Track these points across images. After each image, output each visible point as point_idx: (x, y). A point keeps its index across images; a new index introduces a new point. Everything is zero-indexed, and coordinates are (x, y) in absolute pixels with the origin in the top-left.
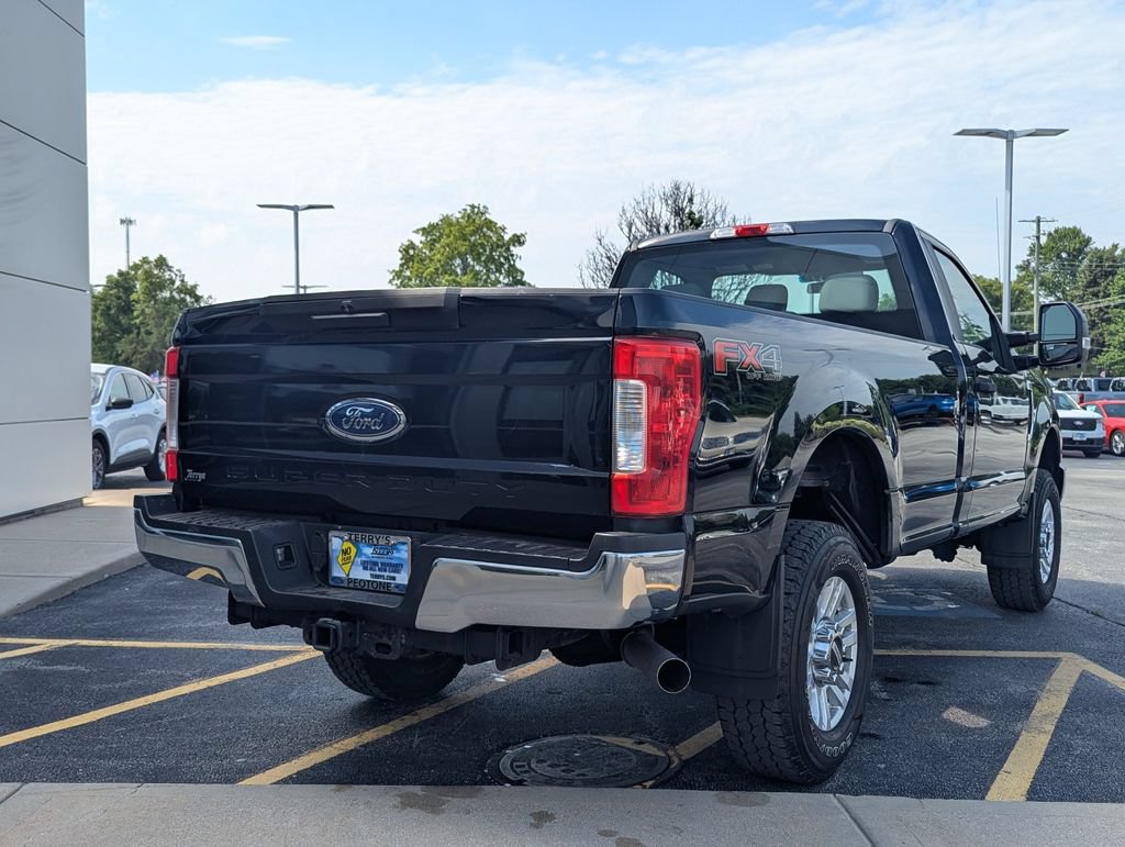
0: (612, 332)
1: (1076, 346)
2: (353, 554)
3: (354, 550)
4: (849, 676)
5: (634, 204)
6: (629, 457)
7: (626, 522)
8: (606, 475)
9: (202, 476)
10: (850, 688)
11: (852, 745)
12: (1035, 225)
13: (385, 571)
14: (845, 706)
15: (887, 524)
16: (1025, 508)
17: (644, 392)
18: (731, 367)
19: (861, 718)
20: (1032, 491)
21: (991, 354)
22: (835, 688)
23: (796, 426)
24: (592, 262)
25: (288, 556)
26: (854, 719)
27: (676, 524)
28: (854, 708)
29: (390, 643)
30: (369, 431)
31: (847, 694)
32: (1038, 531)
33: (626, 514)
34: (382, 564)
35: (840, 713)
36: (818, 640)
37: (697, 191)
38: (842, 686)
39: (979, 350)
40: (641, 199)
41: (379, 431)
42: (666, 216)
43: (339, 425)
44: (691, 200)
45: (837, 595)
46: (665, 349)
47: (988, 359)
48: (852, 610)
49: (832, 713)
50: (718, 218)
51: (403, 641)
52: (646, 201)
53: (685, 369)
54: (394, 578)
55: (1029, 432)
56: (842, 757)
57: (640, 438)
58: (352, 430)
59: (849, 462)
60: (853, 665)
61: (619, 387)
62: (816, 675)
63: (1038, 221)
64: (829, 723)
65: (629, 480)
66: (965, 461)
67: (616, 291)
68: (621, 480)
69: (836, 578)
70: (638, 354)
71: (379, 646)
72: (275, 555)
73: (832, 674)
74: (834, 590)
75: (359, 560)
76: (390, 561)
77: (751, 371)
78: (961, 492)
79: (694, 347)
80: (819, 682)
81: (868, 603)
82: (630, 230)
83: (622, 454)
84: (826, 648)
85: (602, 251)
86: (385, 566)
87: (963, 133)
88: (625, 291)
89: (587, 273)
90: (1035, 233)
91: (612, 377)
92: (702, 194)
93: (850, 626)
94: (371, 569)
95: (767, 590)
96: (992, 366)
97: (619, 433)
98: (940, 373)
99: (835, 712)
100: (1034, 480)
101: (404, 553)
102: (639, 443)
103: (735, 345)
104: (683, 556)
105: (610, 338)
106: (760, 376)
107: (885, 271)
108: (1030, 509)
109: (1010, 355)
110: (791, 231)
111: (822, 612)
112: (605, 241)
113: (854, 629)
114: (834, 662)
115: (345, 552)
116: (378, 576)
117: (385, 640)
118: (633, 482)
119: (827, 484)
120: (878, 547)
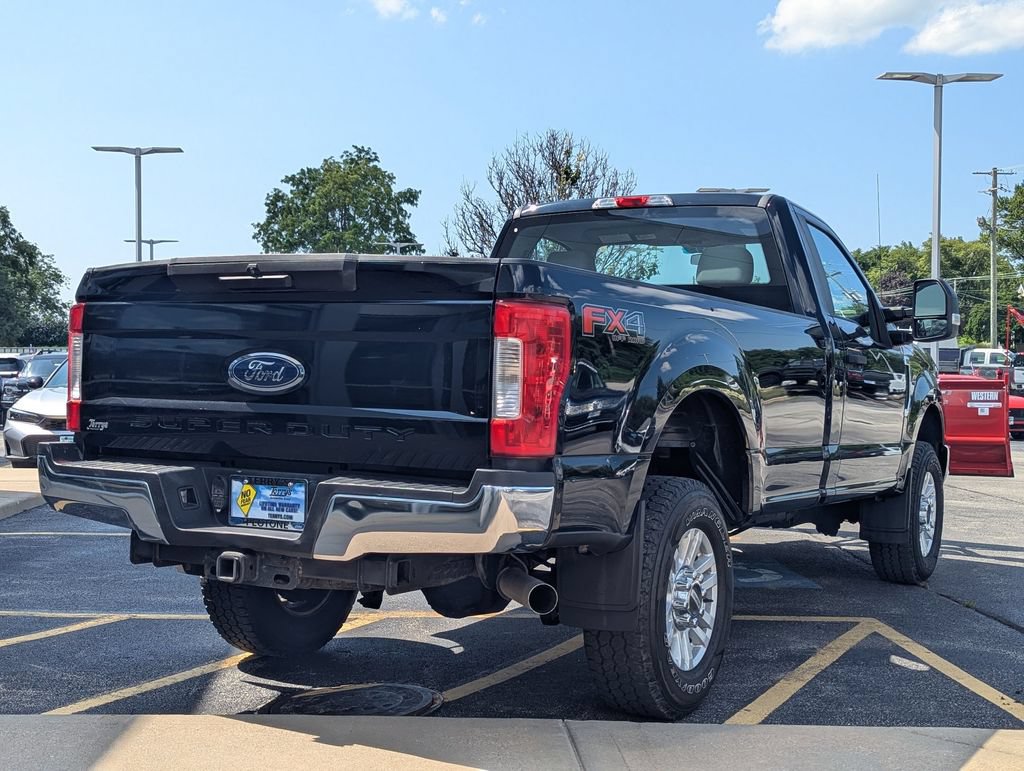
0: (492, 296)
1: (945, 321)
2: (252, 497)
3: (253, 492)
4: (710, 615)
5: (506, 155)
6: (507, 404)
7: (502, 461)
8: (486, 420)
9: (105, 425)
10: (712, 626)
11: (713, 680)
12: (991, 178)
13: (283, 510)
14: (707, 644)
15: (748, 484)
16: (901, 484)
17: (521, 349)
18: (598, 329)
19: (722, 653)
20: (909, 466)
21: (868, 330)
22: (698, 630)
23: (659, 389)
24: (461, 218)
25: (191, 498)
26: (716, 655)
27: (547, 465)
28: (715, 645)
29: (288, 574)
30: (269, 383)
31: (709, 632)
32: (917, 507)
33: (503, 455)
34: (280, 504)
35: (703, 650)
36: (678, 589)
37: (576, 141)
38: (703, 626)
39: (856, 326)
40: (514, 149)
41: (279, 383)
42: (541, 168)
43: (241, 377)
44: (568, 153)
45: (695, 544)
46: (538, 312)
47: (864, 335)
48: (711, 555)
49: (694, 652)
50: (599, 173)
51: (300, 572)
52: (520, 152)
53: (556, 330)
54: (291, 517)
55: (906, 407)
56: (705, 692)
57: (516, 388)
58: (253, 382)
59: (714, 424)
60: (714, 606)
61: (499, 345)
62: (678, 620)
63: (995, 173)
64: (691, 661)
65: (507, 425)
66: (833, 431)
67: (496, 260)
68: (500, 426)
69: (692, 530)
70: (516, 315)
71: (278, 577)
72: (179, 495)
73: (692, 618)
74: (693, 540)
75: (258, 501)
76: (287, 502)
77: (616, 334)
78: (828, 460)
79: (564, 311)
80: (680, 627)
81: (726, 547)
82: (501, 184)
83: (500, 402)
84: (685, 596)
85: (471, 207)
86: (282, 507)
87: (889, 77)
88: (505, 260)
89: (454, 231)
90: (991, 187)
91: (493, 335)
92: (581, 146)
93: (710, 570)
94: (270, 509)
95: (630, 530)
96: (868, 341)
97: (498, 385)
98: (815, 346)
99: (698, 651)
100: (911, 455)
101: (299, 493)
102: (516, 392)
103: (603, 311)
104: (552, 493)
105: (491, 302)
106: (625, 339)
107: (759, 245)
108: (907, 484)
109: (886, 329)
110: (671, 203)
111: (681, 562)
112: (473, 197)
113: (714, 572)
114: (693, 606)
115: (244, 494)
116: (275, 516)
117: (282, 572)
118: (510, 426)
119: (693, 445)
120: (740, 506)
